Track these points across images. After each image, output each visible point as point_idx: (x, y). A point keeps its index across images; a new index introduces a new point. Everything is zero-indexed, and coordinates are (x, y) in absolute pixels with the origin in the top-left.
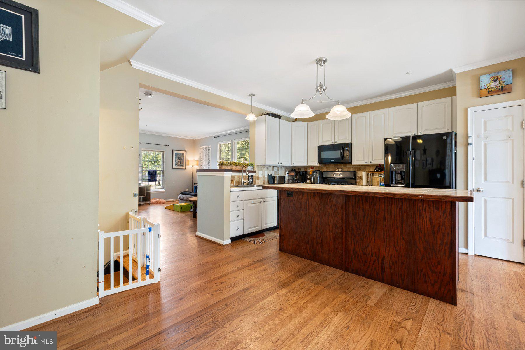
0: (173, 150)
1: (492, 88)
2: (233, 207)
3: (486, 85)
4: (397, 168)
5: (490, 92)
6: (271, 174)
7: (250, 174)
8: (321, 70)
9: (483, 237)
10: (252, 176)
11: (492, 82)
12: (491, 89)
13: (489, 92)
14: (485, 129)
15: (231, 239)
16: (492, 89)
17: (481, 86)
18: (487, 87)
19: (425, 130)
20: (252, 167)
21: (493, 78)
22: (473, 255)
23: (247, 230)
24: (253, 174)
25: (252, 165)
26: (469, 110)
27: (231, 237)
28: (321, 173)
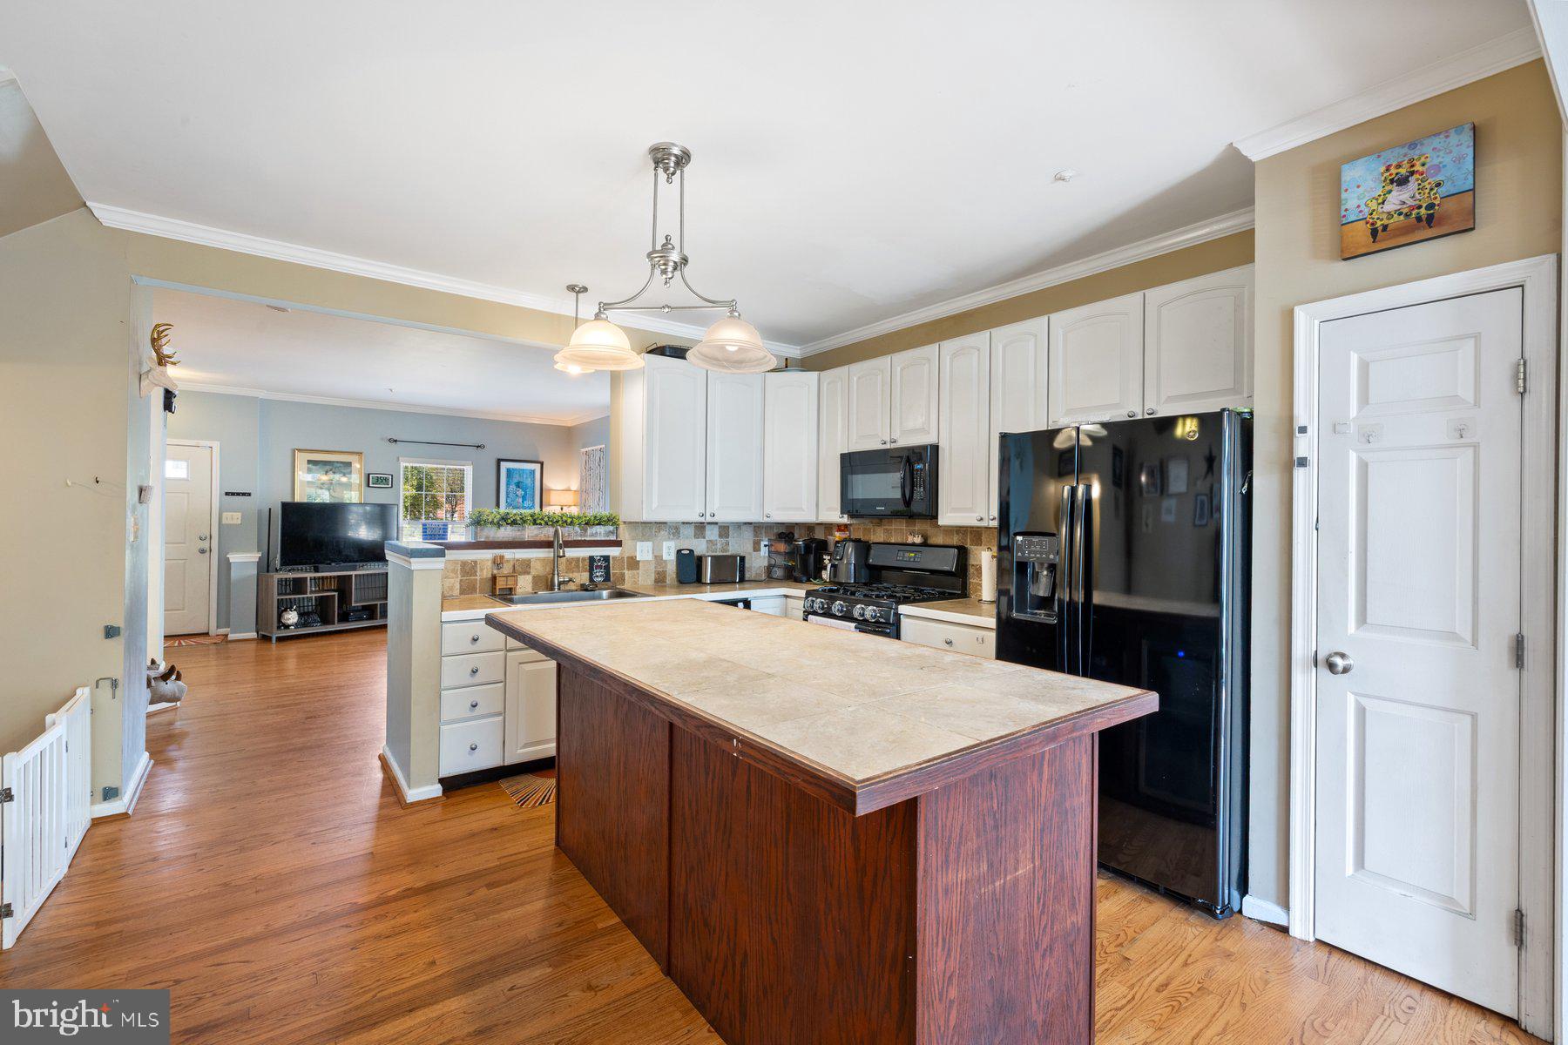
0: (499, 461)
1: (1390, 215)
2: (453, 672)
3: (1362, 203)
4: (1035, 552)
5: (1381, 236)
6: (691, 551)
7: (598, 552)
8: (668, 191)
9: (1350, 869)
10: (606, 558)
11: (1387, 188)
12: (1385, 222)
13: (1374, 233)
14: (1364, 399)
15: (441, 781)
16: (1389, 219)
17: (1343, 208)
18: (1366, 211)
19: (1170, 399)
20: (611, 528)
21: (1393, 171)
22: (1312, 939)
23: (520, 751)
24: (613, 552)
25: (611, 520)
26: (1301, 314)
27: (441, 776)
28: (864, 548)
